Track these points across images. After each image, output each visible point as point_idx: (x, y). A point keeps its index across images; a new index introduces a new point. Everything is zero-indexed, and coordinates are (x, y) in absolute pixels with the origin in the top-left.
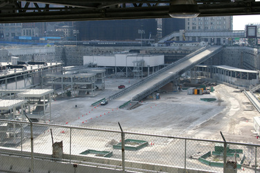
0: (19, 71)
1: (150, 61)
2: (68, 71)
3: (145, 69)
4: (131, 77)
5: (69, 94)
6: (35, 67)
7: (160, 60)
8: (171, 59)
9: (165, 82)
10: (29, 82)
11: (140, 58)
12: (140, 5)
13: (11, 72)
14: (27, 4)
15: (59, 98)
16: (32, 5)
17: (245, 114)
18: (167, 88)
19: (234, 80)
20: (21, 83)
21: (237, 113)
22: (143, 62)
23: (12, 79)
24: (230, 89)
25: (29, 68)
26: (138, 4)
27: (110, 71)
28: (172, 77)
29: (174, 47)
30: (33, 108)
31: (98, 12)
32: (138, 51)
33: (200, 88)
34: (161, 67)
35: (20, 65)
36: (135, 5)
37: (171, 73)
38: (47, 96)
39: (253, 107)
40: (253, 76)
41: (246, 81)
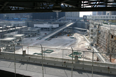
0: (14, 29)
1: (55, 26)
2: (29, 29)
3: (53, 28)
4: (49, 31)
5: (29, 36)
6: (19, 28)
7: (58, 26)
8: (61, 25)
9: (59, 32)
10: (17, 32)
11: (51, 25)
12: (47, 8)
13: (12, 29)
14: (12, 7)
15: (26, 37)
16: (14, 7)
17: (83, 42)
19: (80, 32)
20: (14, 33)
21: (80, 42)
22: (52, 26)
23: (12, 31)
24: (78, 35)
25: (17, 28)
26: (46, 8)
27: (42, 29)
29: (62, 22)
30: (18, 40)
31: (34, 10)
32: (51, 23)
33: (69, 34)
34: (58, 28)
35: (14, 27)
36: (45, 8)
37: (61, 30)
38: (22, 37)
39: (85, 40)
40: (85, 31)
41: (83, 32)
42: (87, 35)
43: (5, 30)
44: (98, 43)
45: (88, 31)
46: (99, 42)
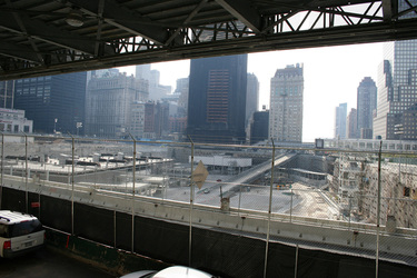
0: (143, 162)
1: (241, 162)
2: (179, 166)
3: (237, 169)
4: (226, 174)
5: (178, 184)
6: (154, 161)
7: (248, 162)
8: (257, 162)
9: (254, 178)
10: (148, 172)
11: (233, 160)
13: (137, 163)
15: (171, 186)
17: (319, 206)
18: (258, 182)
19: (307, 180)
20: (143, 172)
21: (312, 205)
22: (235, 163)
23: (139, 168)
24: (304, 187)
25: (150, 161)
27: (210, 168)
28: (260, 175)
29: (260, 153)
30: (153, 191)
32: (232, 154)
33: (281, 184)
34: (250, 167)
35: (143, 158)
37: (259, 172)
38: (164, 182)
39: (324, 201)
40: (322, 178)
41: (316, 181)
42: (327, 189)
43: (122, 165)
44: (360, 209)
45: (330, 178)
46: (365, 207)
